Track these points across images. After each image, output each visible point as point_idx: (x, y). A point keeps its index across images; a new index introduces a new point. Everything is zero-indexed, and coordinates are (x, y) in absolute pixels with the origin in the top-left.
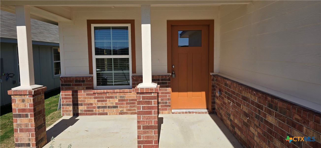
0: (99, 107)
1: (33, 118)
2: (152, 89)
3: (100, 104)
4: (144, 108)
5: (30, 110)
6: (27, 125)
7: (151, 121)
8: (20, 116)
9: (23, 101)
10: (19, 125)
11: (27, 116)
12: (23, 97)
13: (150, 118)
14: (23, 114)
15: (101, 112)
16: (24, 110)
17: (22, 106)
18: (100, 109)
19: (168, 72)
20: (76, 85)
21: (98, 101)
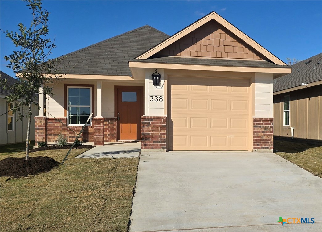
0: (70, 137)
1: (45, 130)
2: (101, 118)
3: (70, 135)
4: (97, 126)
5: (44, 126)
6: (42, 133)
7: (101, 133)
8: (38, 129)
9: (41, 122)
10: (38, 133)
11: (42, 129)
12: (41, 120)
13: (100, 131)
14: (40, 128)
15: (71, 140)
16: (41, 126)
17: (40, 124)
18: (71, 138)
19: (115, 117)
20: (56, 123)
21: (70, 133)
